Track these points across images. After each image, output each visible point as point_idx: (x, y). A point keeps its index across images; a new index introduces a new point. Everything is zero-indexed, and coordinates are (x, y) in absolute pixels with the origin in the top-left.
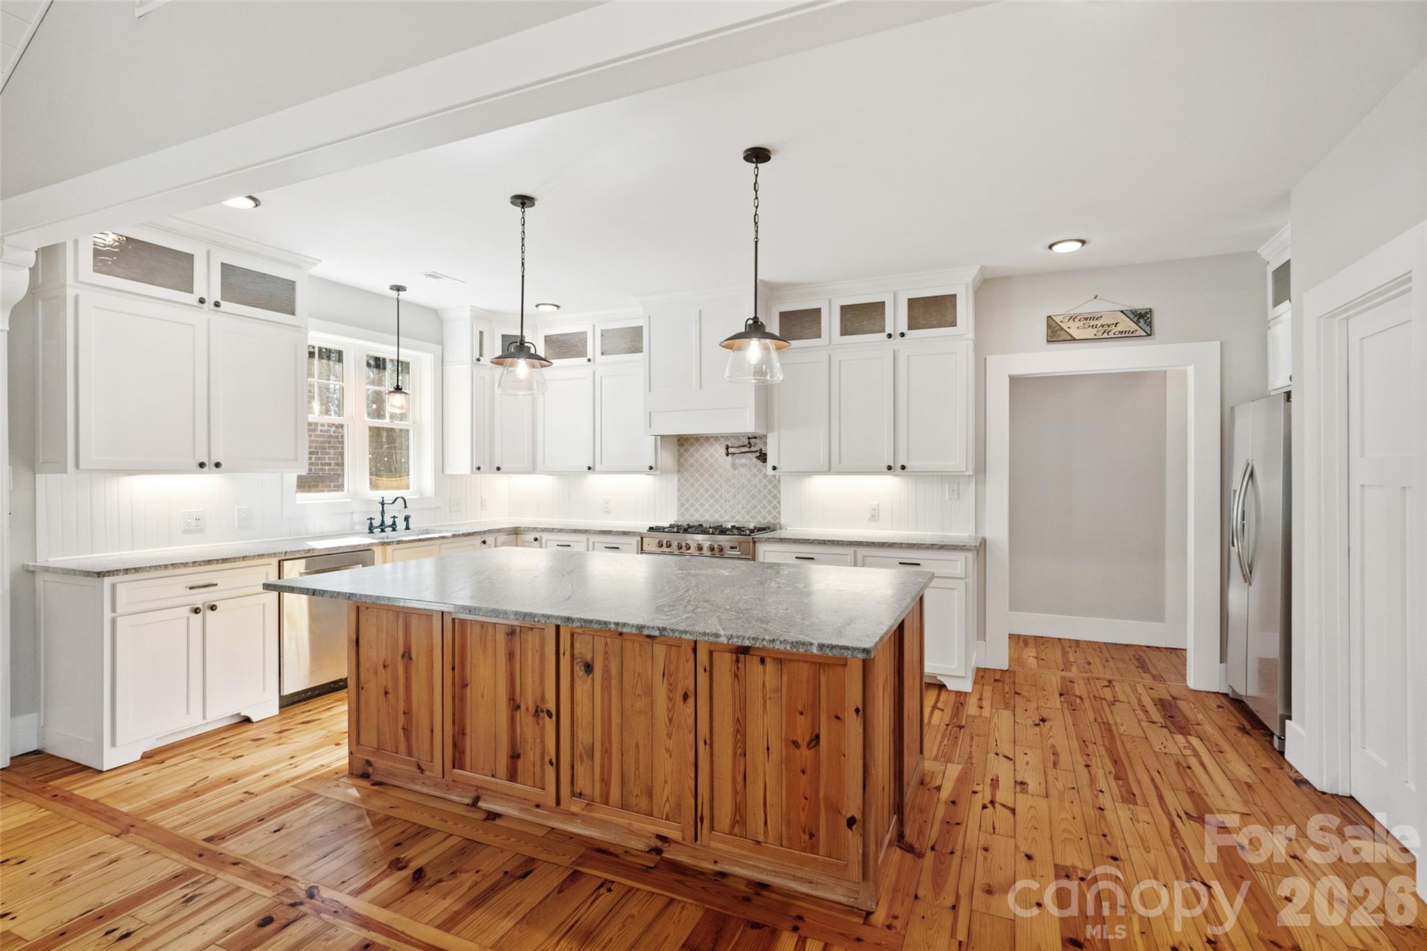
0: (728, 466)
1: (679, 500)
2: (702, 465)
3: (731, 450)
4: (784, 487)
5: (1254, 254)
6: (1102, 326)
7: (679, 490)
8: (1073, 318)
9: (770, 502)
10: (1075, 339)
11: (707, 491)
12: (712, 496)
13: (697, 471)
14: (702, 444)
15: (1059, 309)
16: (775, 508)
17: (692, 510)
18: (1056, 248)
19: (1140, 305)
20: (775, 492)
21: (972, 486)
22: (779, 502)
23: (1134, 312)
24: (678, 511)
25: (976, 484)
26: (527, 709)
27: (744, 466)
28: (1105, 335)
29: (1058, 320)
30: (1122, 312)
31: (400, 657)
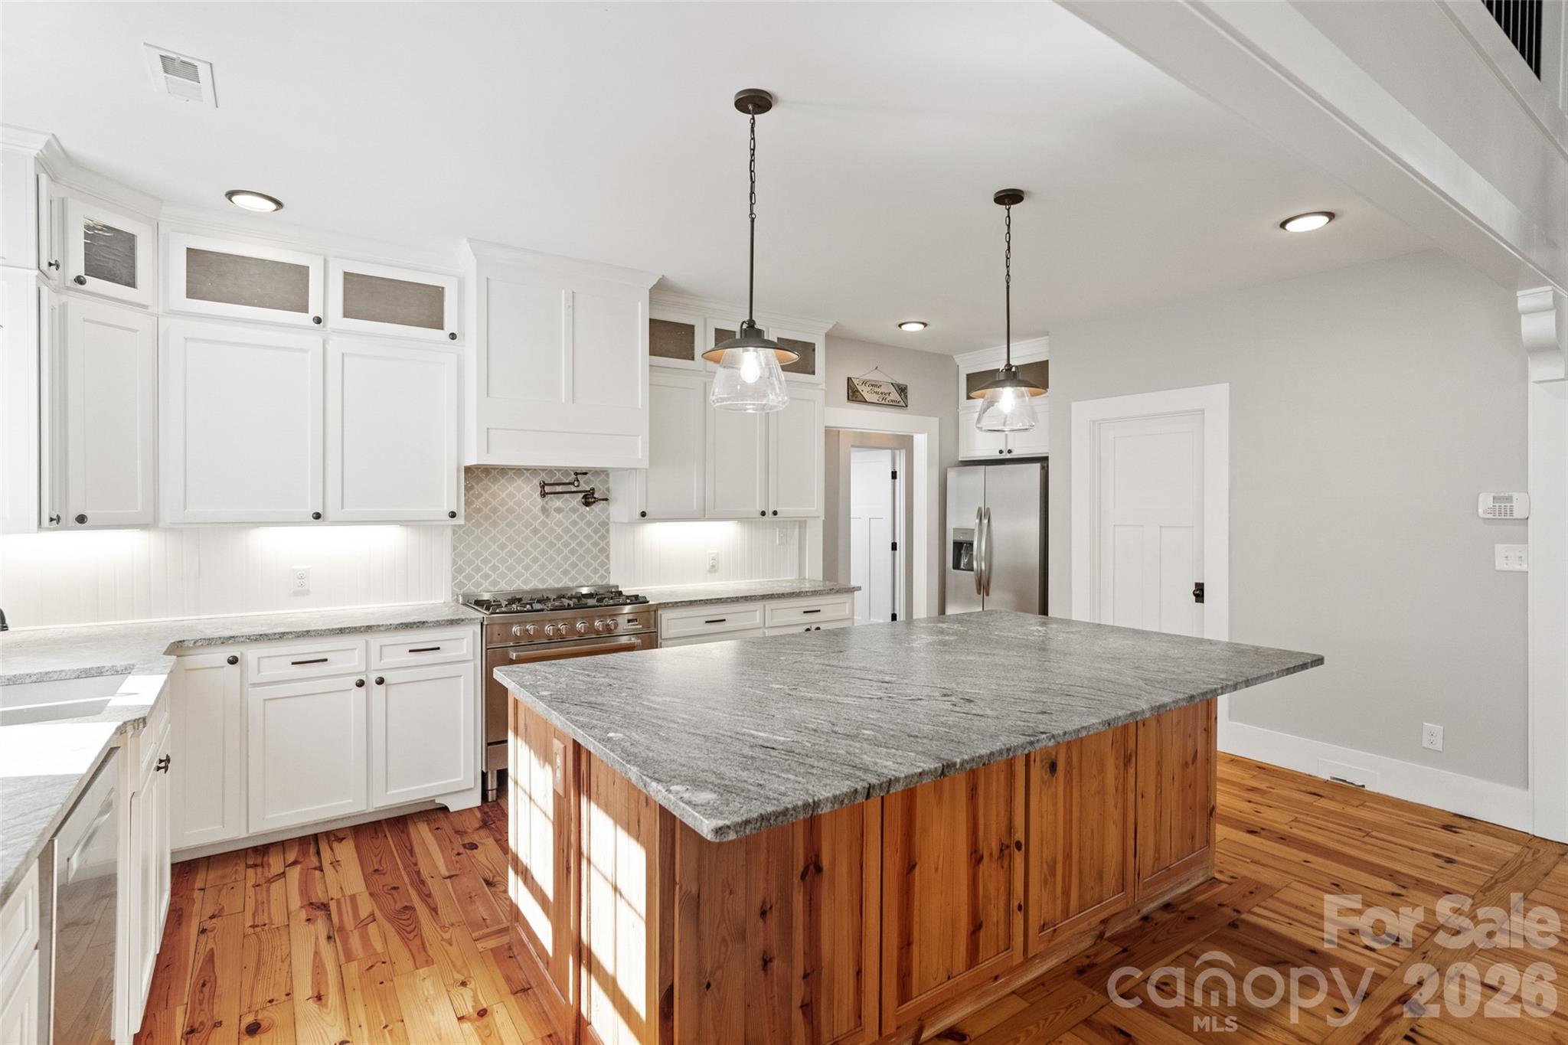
0: (537, 510)
1: (454, 563)
2: (494, 510)
3: (547, 489)
4: (613, 538)
5: (952, 357)
6: (882, 393)
7: (455, 548)
8: (864, 383)
9: (595, 558)
10: (866, 402)
11: (502, 547)
12: (511, 554)
13: (487, 518)
14: (495, 480)
15: (857, 374)
16: (603, 564)
17: (477, 577)
18: (904, 327)
19: (901, 381)
20: (602, 544)
21: (797, 531)
22: (608, 557)
23: (898, 386)
24: (453, 580)
25: (800, 528)
26: (991, 854)
27: (559, 510)
28: (883, 402)
29: (856, 382)
30: (892, 384)
31: (797, 879)
